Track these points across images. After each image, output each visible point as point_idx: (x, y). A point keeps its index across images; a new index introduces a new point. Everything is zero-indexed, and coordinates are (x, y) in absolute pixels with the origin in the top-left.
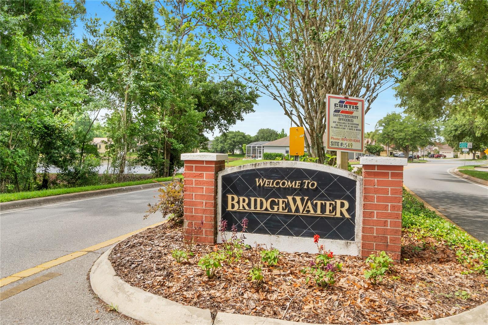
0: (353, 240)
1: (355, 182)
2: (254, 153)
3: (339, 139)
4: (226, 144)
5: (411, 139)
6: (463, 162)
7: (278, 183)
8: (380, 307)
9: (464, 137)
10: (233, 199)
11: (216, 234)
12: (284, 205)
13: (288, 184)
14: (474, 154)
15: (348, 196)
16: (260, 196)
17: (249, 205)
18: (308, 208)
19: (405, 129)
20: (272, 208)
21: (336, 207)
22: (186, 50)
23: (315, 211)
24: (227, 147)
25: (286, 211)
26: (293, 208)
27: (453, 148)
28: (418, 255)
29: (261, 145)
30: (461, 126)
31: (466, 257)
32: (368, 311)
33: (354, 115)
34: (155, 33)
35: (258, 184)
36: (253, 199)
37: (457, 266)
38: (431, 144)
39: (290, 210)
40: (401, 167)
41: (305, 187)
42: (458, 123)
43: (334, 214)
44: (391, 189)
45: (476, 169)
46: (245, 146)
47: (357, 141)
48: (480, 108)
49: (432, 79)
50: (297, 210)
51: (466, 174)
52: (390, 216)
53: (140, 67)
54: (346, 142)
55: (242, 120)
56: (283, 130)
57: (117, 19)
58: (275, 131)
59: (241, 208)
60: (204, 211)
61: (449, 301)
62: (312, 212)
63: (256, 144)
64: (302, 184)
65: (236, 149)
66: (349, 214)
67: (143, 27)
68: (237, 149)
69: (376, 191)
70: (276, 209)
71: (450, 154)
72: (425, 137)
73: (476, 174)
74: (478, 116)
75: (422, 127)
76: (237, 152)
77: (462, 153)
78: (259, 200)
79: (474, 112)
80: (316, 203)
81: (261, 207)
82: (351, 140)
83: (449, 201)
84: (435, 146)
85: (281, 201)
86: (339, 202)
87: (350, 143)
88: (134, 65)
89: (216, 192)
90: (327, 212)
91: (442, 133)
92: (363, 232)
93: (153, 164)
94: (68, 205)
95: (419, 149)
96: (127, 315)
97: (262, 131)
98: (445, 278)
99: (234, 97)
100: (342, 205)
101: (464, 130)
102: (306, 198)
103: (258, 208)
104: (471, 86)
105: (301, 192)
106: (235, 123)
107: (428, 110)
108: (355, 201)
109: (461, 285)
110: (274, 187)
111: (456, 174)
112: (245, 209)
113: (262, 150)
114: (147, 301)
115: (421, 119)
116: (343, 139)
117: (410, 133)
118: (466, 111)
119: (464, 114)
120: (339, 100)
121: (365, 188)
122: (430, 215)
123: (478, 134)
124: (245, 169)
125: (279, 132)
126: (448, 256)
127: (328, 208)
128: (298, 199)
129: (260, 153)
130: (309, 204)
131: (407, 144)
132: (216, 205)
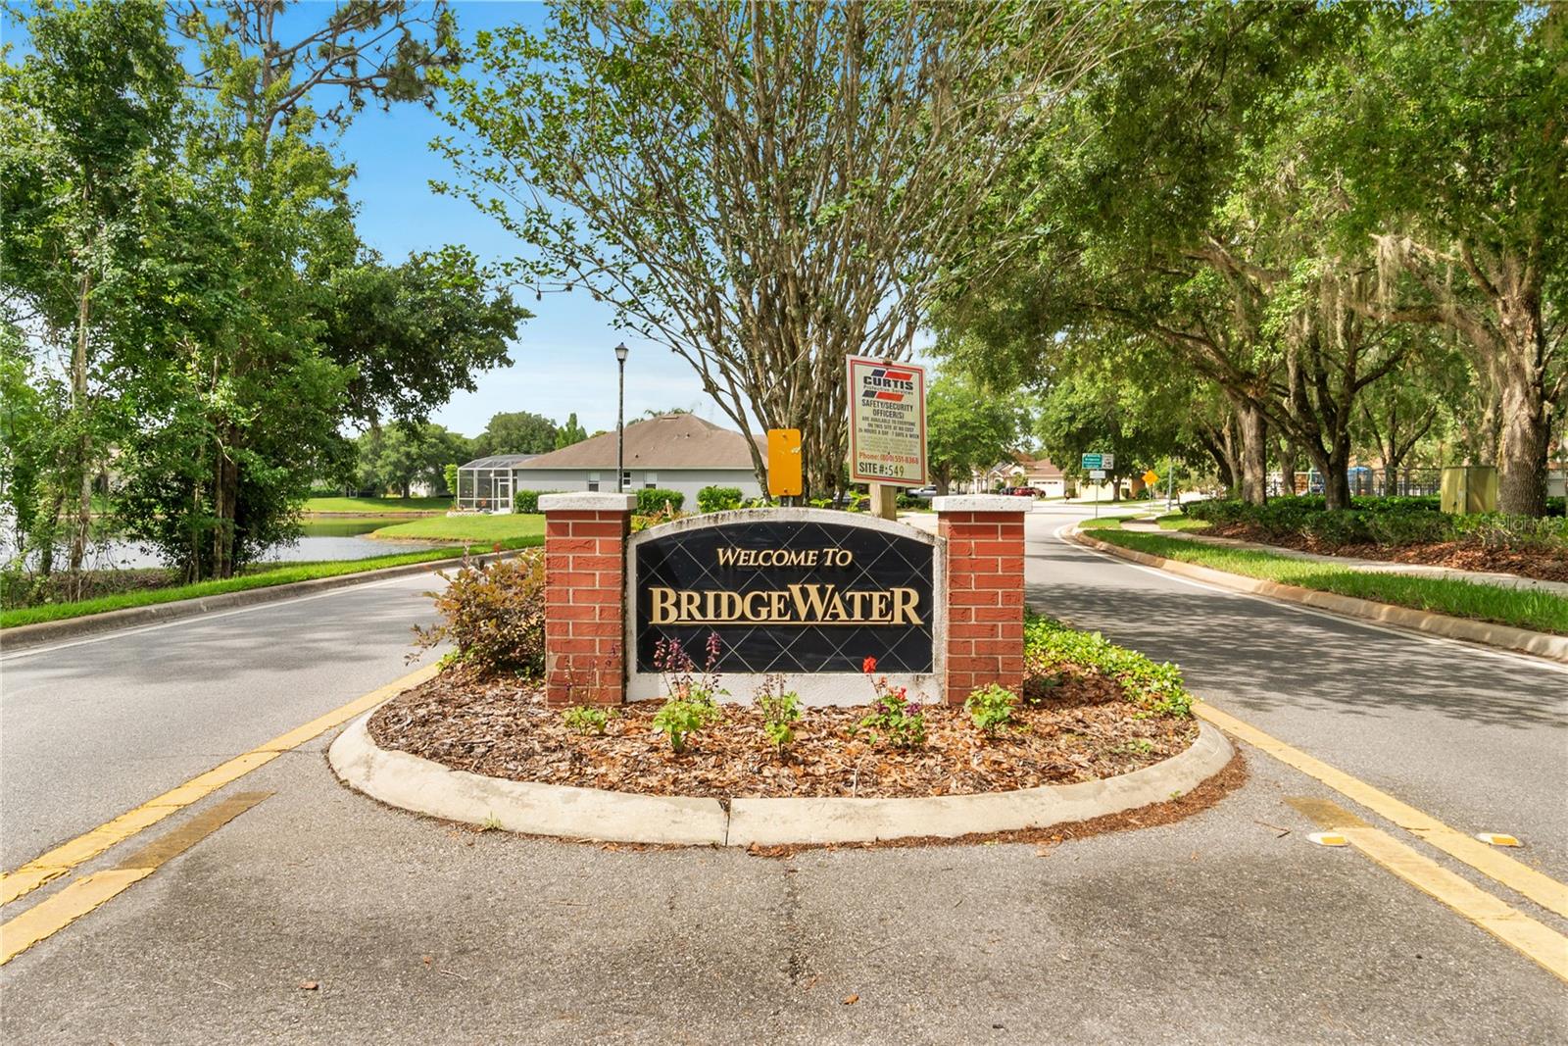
0: (930, 670)
1: (931, 548)
2: (486, 492)
3: (875, 457)
4: (379, 463)
5: (954, 446)
6: (1092, 509)
7: (767, 558)
8: (1011, 770)
9: (1092, 440)
10: (664, 597)
11: (625, 679)
12: (782, 606)
13: (790, 558)
14: (1117, 486)
15: (917, 578)
16: (727, 588)
17: (702, 609)
18: (835, 608)
19: (938, 417)
20: (756, 613)
21: (892, 602)
22: (291, 161)
23: (850, 614)
24: (383, 474)
25: (788, 617)
26: (803, 611)
27: (1061, 468)
28: (1052, 694)
29: (506, 465)
30: (1084, 409)
31: (1139, 690)
32: (994, 776)
33: (903, 402)
34: (175, 98)
35: (722, 562)
36: (711, 595)
37: (1126, 708)
38: (1008, 458)
39: (795, 616)
40: (1019, 516)
41: (828, 563)
42: (1076, 401)
43: (889, 618)
44: (1003, 560)
45: (1126, 527)
46: (453, 471)
47: (912, 461)
48: (1131, 362)
49: (1016, 283)
50: (811, 614)
51: (1102, 540)
52: (1000, 615)
53: (135, 210)
54: (890, 463)
55: (471, 388)
56: (573, 417)
57: (40, 48)
58: (546, 421)
59: (684, 616)
60: (598, 628)
61: (1121, 758)
62: (843, 616)
63: (490, 465)
64: (822, 557)
65: (417, 480)
66: (920, 616)
67: (133, 77)
68: (420, 481)
69: (974, 566)
70: (764, 615)
71: (1056, 489)
72: (992, 438)
73: (1128, 539)
74: (1127, 382)
75: (982, 410)
76: (419, 490)
77: (1087, 481)
78: (724, 596)
79: (1117, 371)
80: (852, 597)
81: (731, 614)
82: (899, 459)
83: (1077, 606)
84: (1017, 465)
85: (775, 595)
86: (898, 592)
87: (899, 465)
88: (110, 207)
89: (625, 584)
90: (876, 616)
91: (1035, 428)
92: (950, 652)
93: (170, 536)
94: (29, 660)
95: (975, 473)
96: (530, 832)
97: (501, 422)
98: (1108, 727)
99: (445, 315)
100: (906, 598)
101: (1093, 420)
102: (830, 587)
103: (725, 615)
104: (1110, 303)
105: (820, 574)
106: (446, 399)
107: (1005, 368)
108: (931, 589)
109: (1136, 735)
110: (760, 566)
111: (1076, 540)
112: (693, 619)
113: (510, 484)
114: (567, 800)
115: (985, 388)
116: (884, 458)
117: (950, 427)
118: (1099, 367)
119: (1092, 377)
120: (872, 369)
121: (951, 561)
122: (1054, 625)
123: (1127, 432)
124: (691, 528)
125: (561, 423)
126: (1107, 693)
127: (876, 606)
128: (813, 589)
129: (505, 493)
130: (837, 599)
131: (942, 458)
132: (625, 611)
